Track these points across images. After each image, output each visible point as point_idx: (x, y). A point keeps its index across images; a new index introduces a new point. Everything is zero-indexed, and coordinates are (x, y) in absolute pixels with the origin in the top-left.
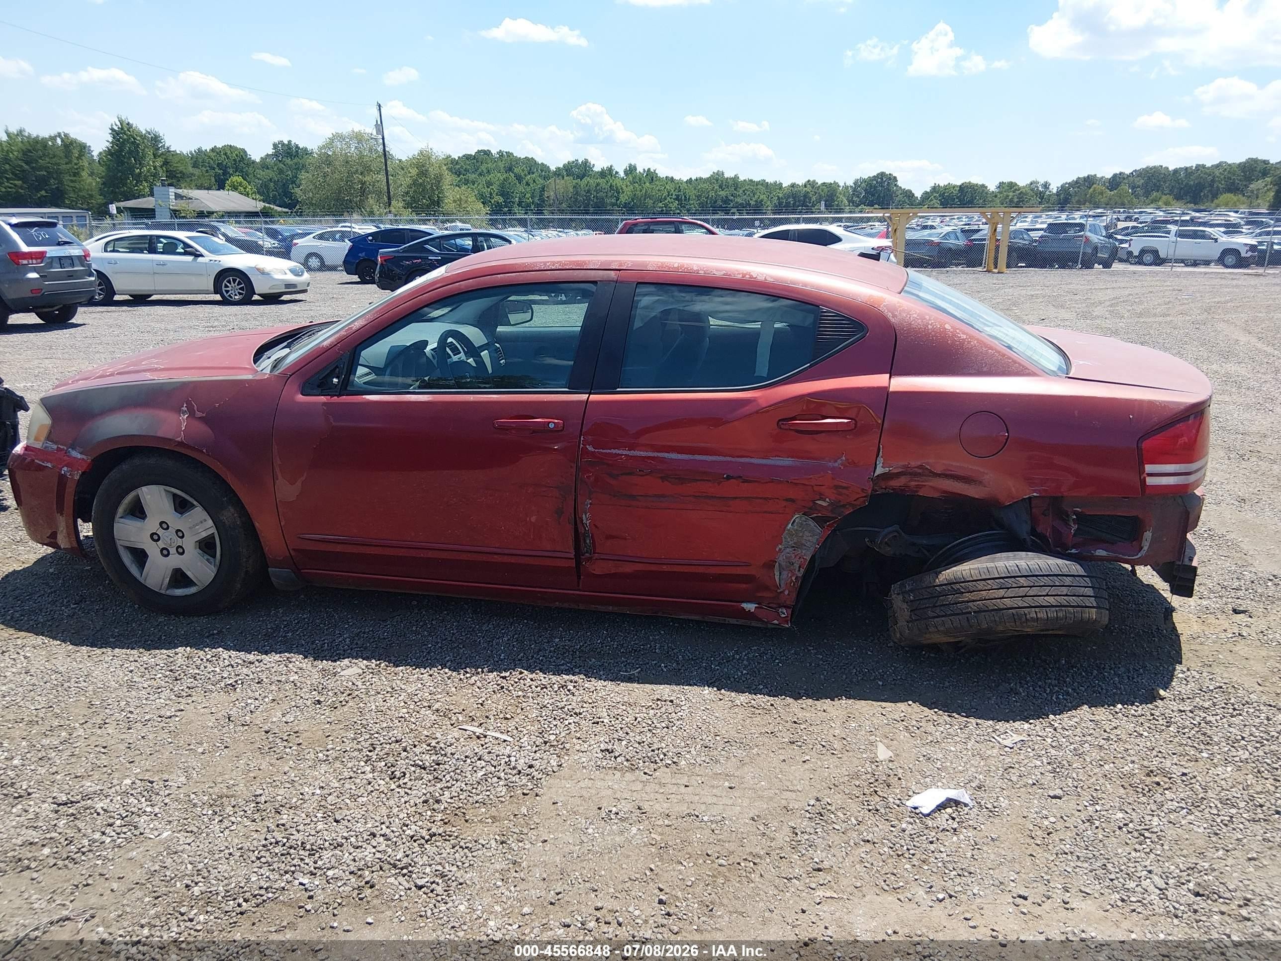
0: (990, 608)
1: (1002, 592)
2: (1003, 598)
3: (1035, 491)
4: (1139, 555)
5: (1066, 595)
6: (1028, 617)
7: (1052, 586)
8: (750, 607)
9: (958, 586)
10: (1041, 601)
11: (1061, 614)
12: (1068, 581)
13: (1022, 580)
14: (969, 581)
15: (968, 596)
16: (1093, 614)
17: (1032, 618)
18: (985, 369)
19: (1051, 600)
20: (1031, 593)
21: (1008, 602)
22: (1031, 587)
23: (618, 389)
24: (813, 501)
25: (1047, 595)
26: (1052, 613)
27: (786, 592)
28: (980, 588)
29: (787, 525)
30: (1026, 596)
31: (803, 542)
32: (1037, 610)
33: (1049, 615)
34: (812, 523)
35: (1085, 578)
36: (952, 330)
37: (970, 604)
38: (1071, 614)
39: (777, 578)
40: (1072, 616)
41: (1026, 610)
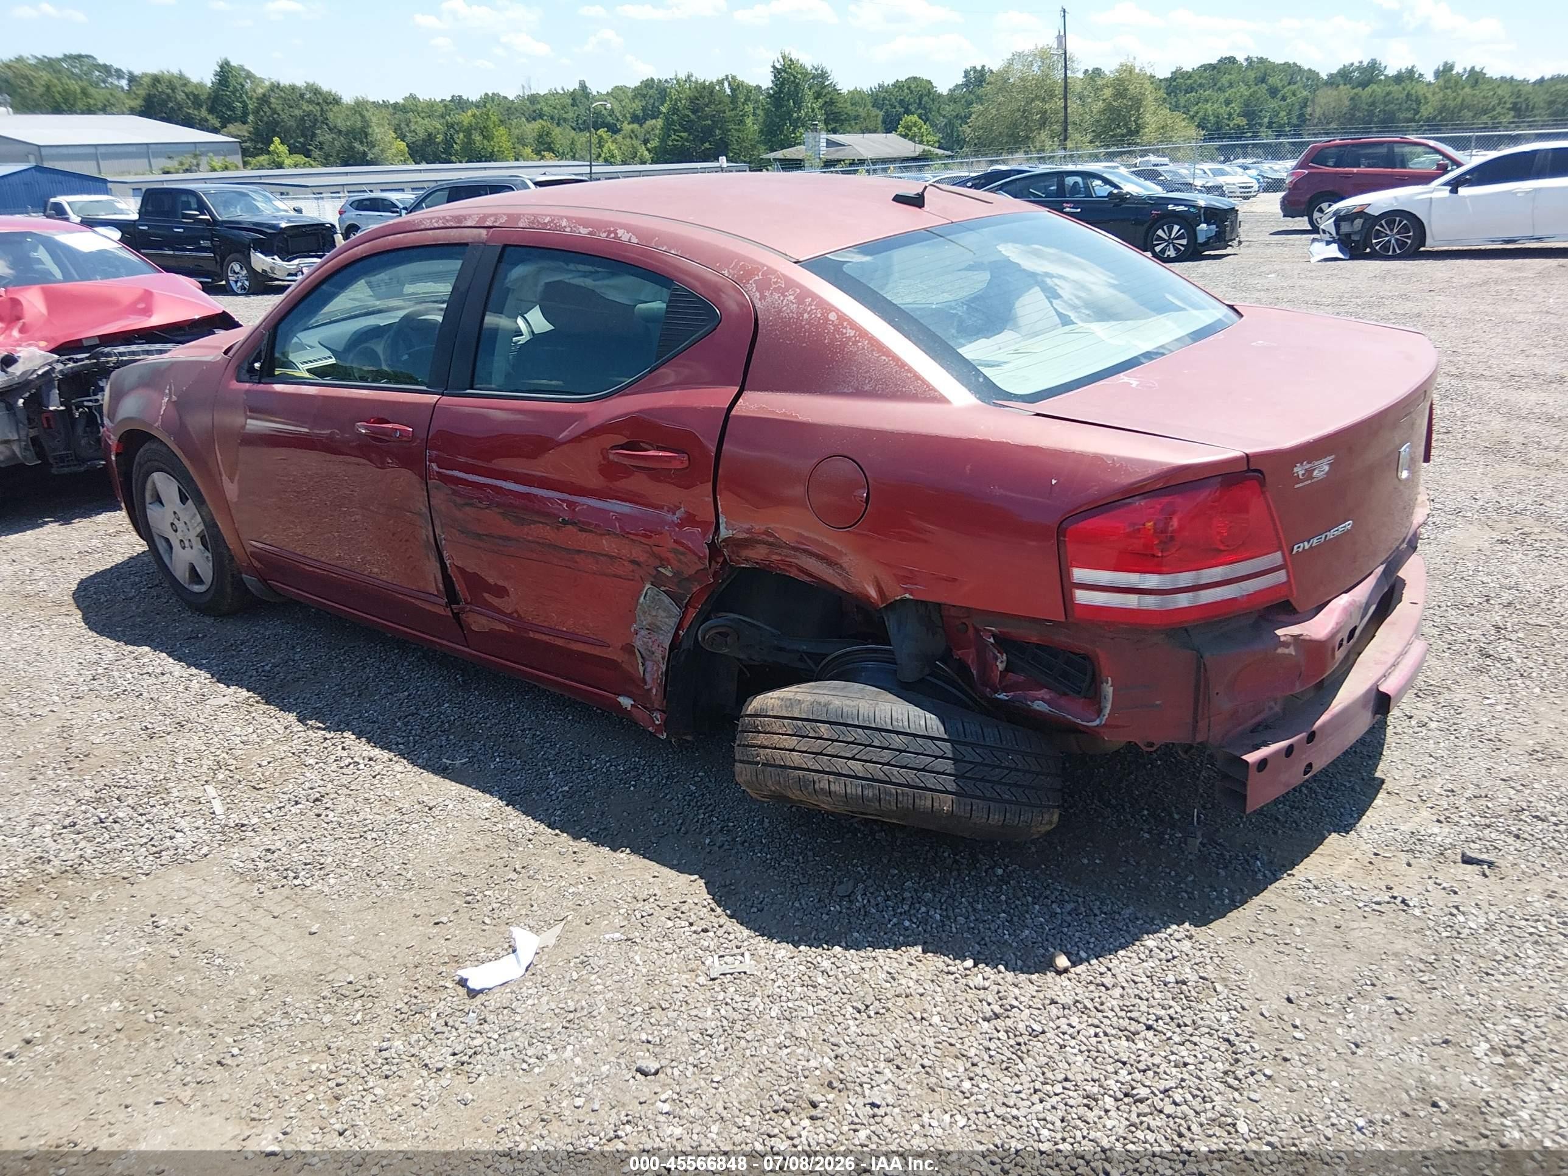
0: (777, 762)
1: (792, 742)
2: (793, 750)
3: (906, 590)
4: (1097, 722)
5: (888, 764)
6: (817, 786)
7: (866, 746)
8: (626, 702)
9: (758, 721)
10: (840, 765)
11: (869, 793)
12: (897, 741)
13: (824, 729)
14: (769, 717)
15: (762, 739)
16: (946, 803)
17: (822, 789)
18: (867, 388)
19: (857, 767)
20: (829, 750)
21: (796, 758)
22: (833, 741)
23: (469, 391)
24: (656, 568)
25: (853, 758)
26: (854, 788)
27: (654, 691)
28: (775, 729)
29: (638, 599)
30: (821, 754)
31: (659, 624)
32: (831, 778)
33: (849, 791)
34: (667, 600)
35: (937, 742)
36: (836, 322)
37: (761, 751)
38: (891, 794)
39: (641, 669)
40: (893, 800)
41: (816, 776)
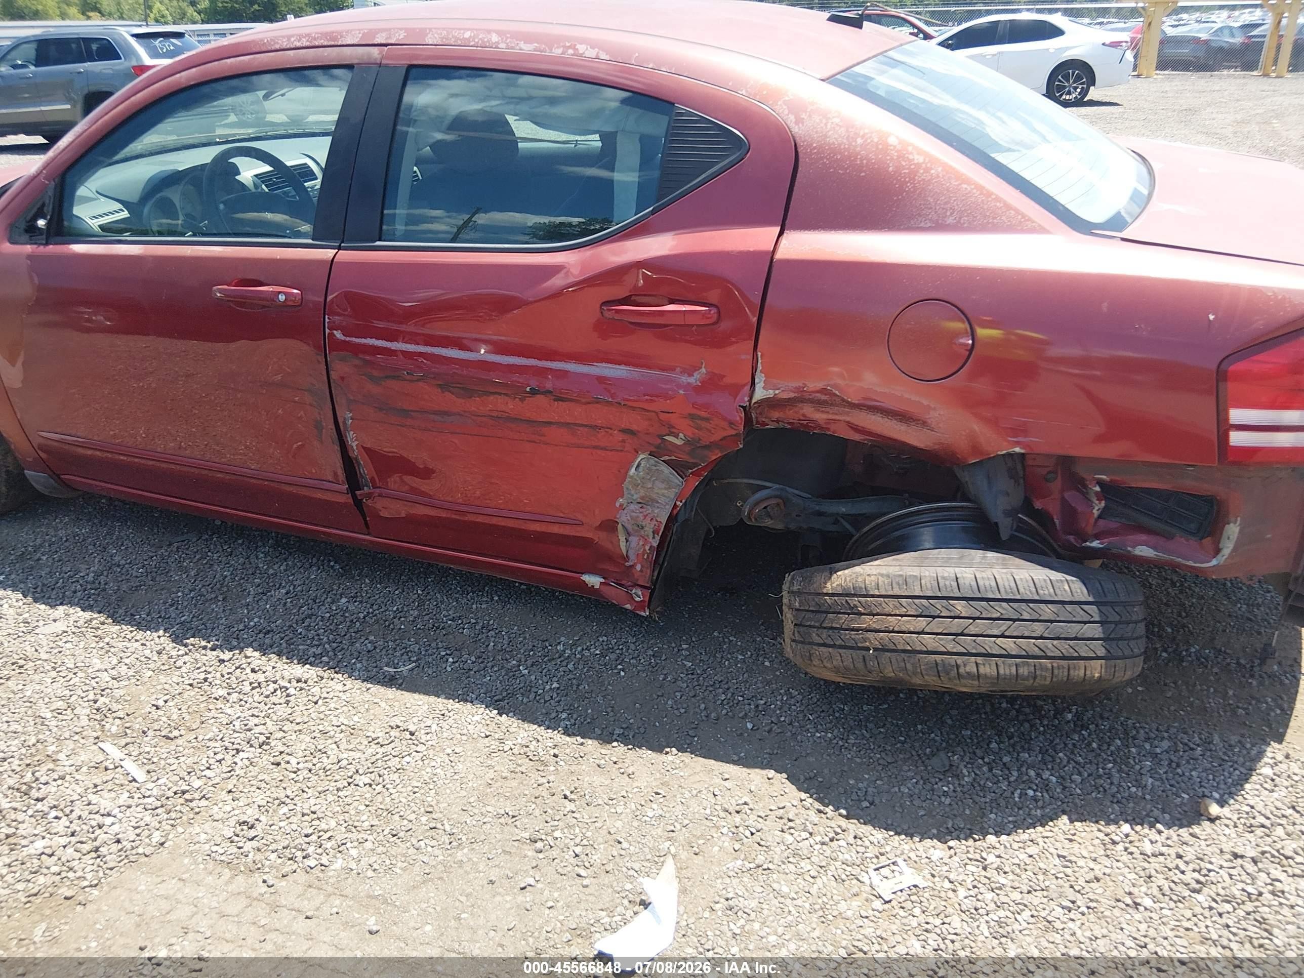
0: (900, 647)
1: (921, 623)
2: (923, 633)
3: (1018, 444)
4: (1214, 562)
5: (1041, 638)
6: (962, 670)
7: (1014, 620)
8: (593, 580)
9: (854, 601)
10: (989, 645)
11: (1024, 671)
12: (1047, 611)
13: (961, 607)
14: (873, 596)
15: (868, 621)
16: (1096, 669)
17: (968, 673)
18: (950, 221)
19: (1008, 644)
20: (973, 630)
21: (929, 641)
22: (974, 619)
23: (378, 243)
24: (661, 437)
25: (1003, 636)
26: (1007, 668)
27: (638, 567)
28: (887, 610)
29: (628, 470)
30: (962, 634)
31: (654, 496)
32: (979, 660)
33: (1002, 671)
34: (666, 470)
35: (1085, 607)
36: (899, 147)
37: (870, 635)
38: (1047, 669)
39: (623, 545)
40: (1048, 675)
41: (960, 660)
